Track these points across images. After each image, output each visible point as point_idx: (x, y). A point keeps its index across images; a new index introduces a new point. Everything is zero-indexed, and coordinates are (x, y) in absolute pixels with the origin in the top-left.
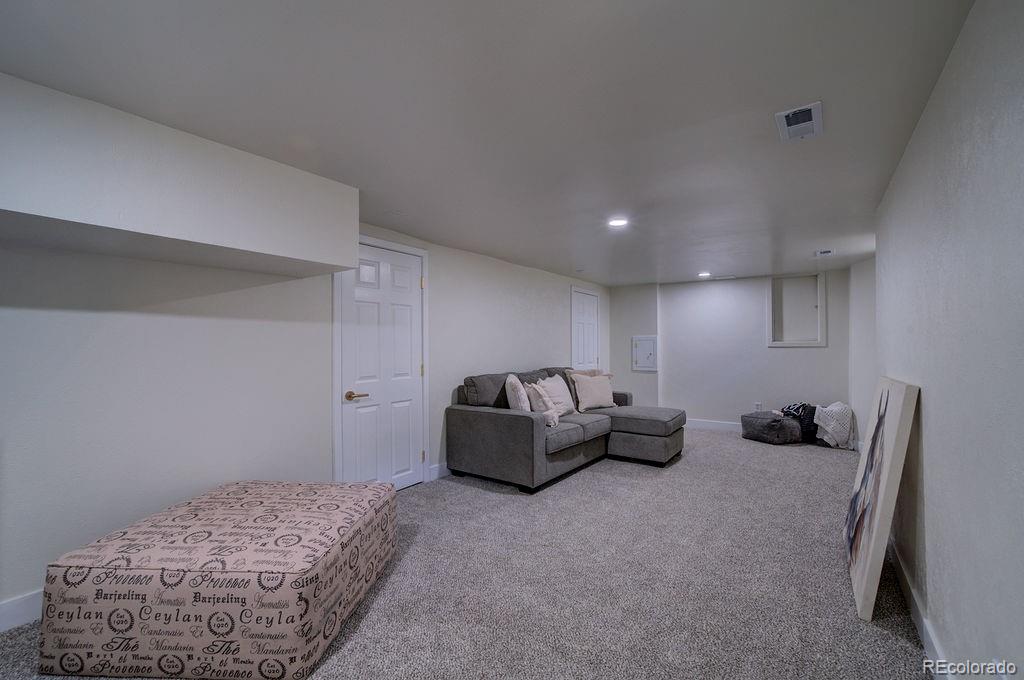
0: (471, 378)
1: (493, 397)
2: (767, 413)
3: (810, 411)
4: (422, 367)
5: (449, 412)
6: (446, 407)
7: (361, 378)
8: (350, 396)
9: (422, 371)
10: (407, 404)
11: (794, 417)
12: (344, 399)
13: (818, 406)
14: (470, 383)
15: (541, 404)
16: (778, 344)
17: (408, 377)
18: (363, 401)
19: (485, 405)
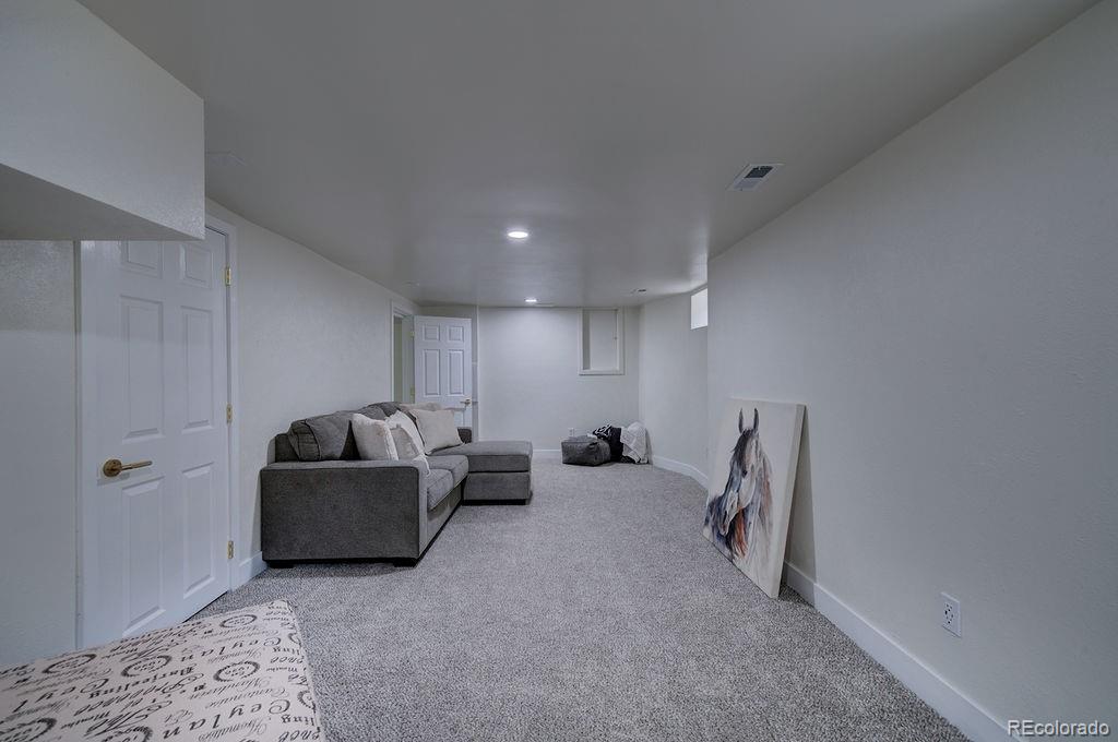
0: (304, 422)
1: (339, 445)
2: (582, 437)
3: (616, 433)
4: (229, 410)
5: (265, 476)
6: (261, 468)
7: (132, 434)
8: (113, 470)
9: (229, 417)
10: (206, 470)
11: (605, 438)
12: (101, 475)
13: (622, 428)
14: (302, 430)
15: (409, 449)
16: (587, 371)
17: (209, 427)
18: (135, 476)
19: (330, 458)
